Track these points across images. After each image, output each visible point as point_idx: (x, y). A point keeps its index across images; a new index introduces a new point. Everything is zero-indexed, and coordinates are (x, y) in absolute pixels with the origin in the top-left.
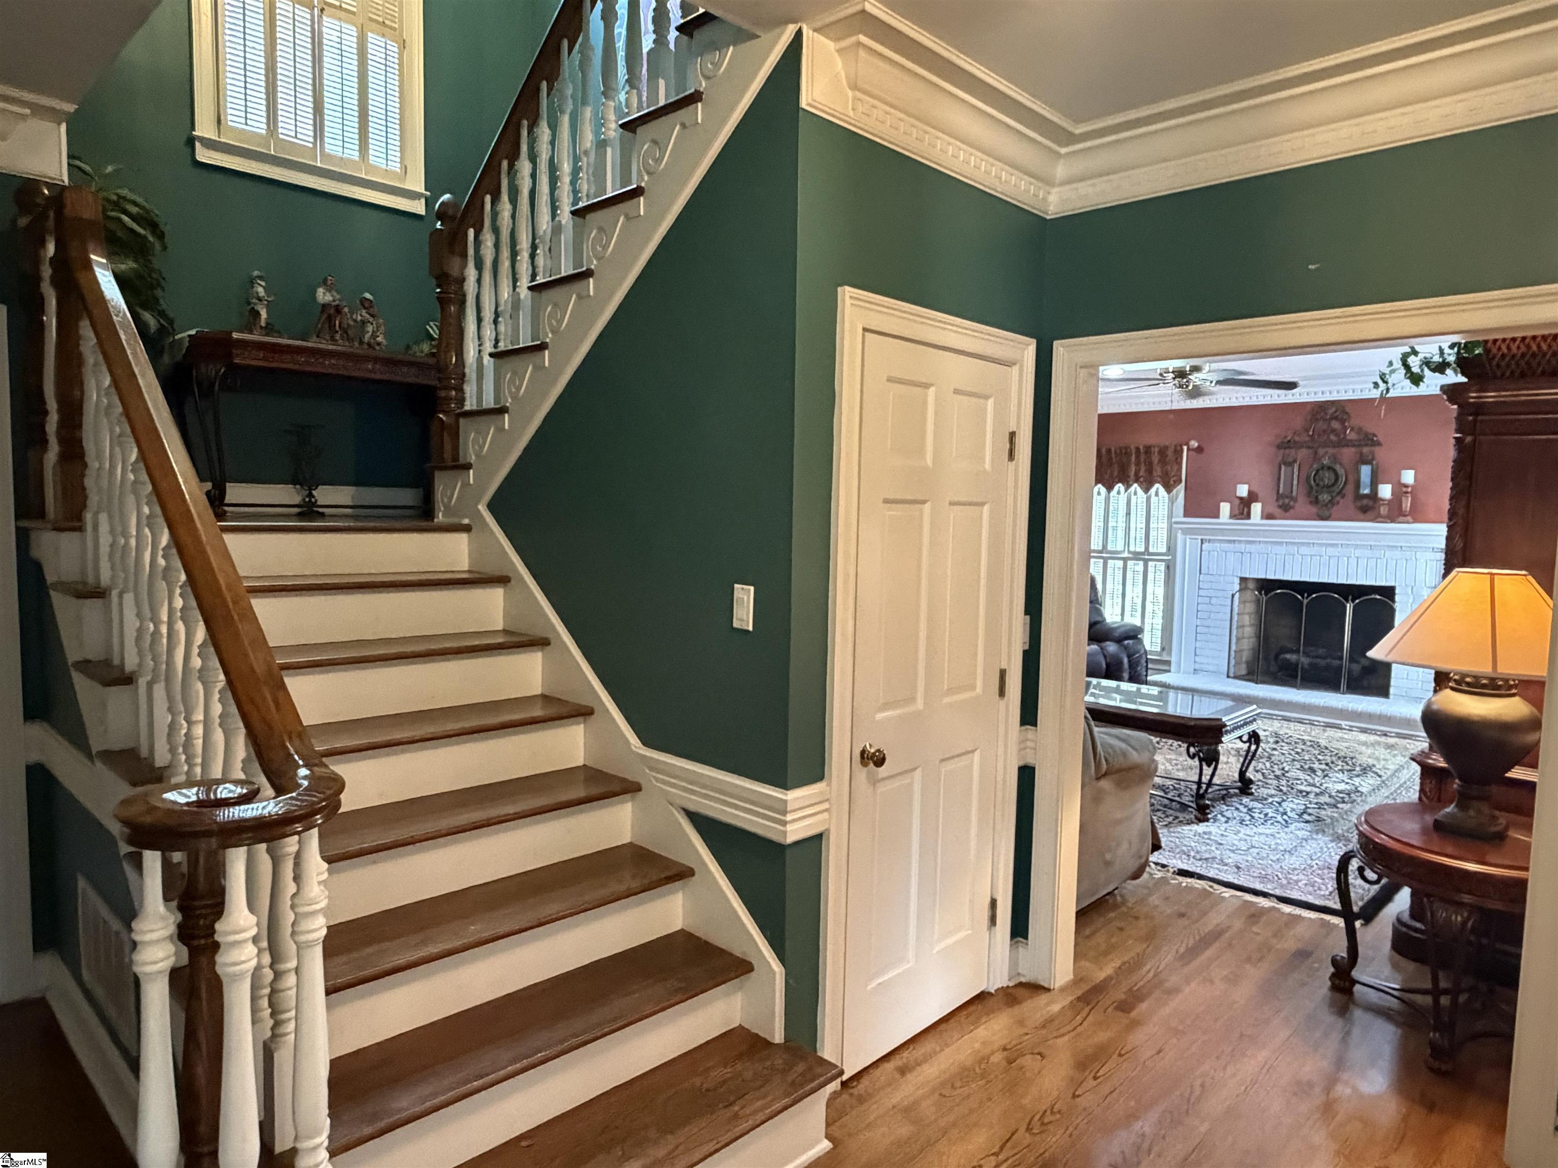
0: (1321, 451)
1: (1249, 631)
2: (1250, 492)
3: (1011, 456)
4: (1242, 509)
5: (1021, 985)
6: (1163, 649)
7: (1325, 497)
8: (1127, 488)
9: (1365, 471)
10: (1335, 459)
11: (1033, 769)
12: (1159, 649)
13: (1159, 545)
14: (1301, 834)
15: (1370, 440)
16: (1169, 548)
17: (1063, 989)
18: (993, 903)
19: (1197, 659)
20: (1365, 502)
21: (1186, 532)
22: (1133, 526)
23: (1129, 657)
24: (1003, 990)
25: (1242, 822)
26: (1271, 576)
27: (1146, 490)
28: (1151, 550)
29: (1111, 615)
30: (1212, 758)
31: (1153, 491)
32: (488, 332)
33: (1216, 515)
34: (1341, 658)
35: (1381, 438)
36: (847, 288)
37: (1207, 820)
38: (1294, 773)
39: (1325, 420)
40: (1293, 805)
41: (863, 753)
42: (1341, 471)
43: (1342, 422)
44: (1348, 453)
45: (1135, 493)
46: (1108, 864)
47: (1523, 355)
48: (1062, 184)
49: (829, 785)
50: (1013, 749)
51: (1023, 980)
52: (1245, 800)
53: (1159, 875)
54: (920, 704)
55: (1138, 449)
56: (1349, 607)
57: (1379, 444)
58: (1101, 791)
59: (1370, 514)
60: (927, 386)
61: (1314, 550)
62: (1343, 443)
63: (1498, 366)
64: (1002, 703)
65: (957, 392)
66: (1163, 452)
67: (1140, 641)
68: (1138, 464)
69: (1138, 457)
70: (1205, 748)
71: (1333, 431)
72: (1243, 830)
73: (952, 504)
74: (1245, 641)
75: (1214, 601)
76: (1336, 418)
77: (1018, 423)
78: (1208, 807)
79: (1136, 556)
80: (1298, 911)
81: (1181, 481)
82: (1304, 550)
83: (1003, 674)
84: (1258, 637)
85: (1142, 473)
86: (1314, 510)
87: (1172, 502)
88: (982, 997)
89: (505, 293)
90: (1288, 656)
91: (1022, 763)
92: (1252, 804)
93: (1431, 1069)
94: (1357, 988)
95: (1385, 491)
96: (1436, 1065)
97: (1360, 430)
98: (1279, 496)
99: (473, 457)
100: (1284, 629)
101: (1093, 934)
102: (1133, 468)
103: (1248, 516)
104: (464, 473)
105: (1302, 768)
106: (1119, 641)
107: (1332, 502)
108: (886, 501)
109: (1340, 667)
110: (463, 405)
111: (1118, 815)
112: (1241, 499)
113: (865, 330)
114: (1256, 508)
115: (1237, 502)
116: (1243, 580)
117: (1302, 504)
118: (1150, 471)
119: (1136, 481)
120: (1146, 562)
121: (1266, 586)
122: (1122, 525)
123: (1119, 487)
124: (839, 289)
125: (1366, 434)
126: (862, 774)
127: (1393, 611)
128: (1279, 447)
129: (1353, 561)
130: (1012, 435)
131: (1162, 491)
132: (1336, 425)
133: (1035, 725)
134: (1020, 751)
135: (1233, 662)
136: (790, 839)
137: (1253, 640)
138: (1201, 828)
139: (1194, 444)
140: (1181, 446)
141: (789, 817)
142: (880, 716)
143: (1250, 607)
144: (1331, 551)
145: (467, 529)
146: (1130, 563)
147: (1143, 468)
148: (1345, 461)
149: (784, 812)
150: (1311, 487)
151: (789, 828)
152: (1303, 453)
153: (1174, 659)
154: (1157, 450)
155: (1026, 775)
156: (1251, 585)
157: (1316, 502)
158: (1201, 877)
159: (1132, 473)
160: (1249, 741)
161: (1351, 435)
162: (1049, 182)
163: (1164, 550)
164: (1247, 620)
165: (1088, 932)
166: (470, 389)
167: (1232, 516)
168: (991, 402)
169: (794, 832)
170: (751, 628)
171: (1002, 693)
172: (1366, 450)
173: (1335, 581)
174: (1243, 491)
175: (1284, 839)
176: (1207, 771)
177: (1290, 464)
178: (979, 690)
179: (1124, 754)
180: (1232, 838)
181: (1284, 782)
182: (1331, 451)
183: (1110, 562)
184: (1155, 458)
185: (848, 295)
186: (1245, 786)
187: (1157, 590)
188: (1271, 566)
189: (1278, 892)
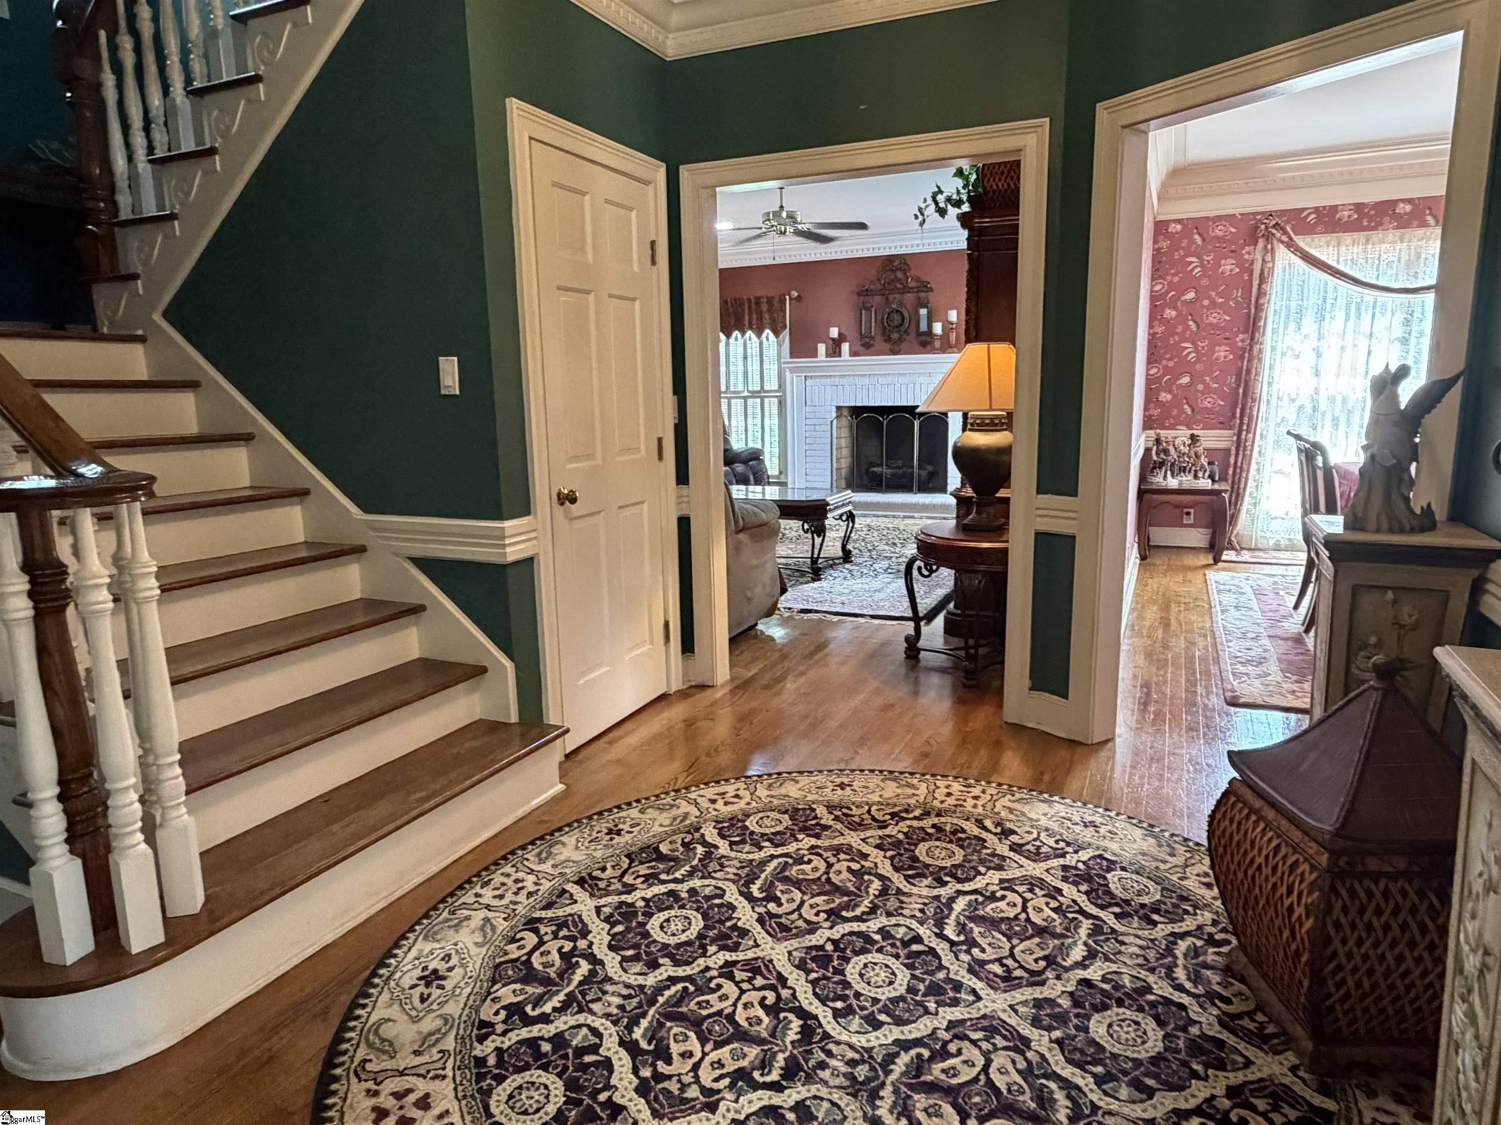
0: (891, 297)
1: (846, 452)
2: (840, 334)
3: (654, 262)
4: (834, 350)
5: (691, 687)
6: (781, 473)
7: (895, 336)
8: (743, 334)
9: (923, 312)
10: (901, 304)
11: (689, 519)
12: (777, 473)
13: (772, 384)
14: (886, 580)
15: (925, 287)
16: (780, 386)
17: (723, 686)
18: (667, 625)
19: (808, 478)
20: (924, 338)
21: (792, 371)
22: (750, 368)
23: (754, 475)
24: (679, 692)
25: (845, 578)
26: (859, 404)
27: (759, 336)
28: (766, 388)
29: (737, 445)
30: (820, 531)
31: (764, 335)
32: (139, 140)
33: (815, 355)
34: (913, 467)
35: (932, 285)
36: (514, 100)
37: (820, 579)
38: (882, 547)
39: (891, 270)
40: (881, 565)
41: (559, 495)
42: (906, 315)
43: (905, 272)
44: (910, 298)
45: (750, 339)
46: (749, 600)
47: (1006, 190)
48: (678, 30)
49: (535, 518)
50: (673, 499)
51: (693, 683)
52: (847, 566)
53: (787, 615)
54: (599, 461)
55: (749, 300)
56: (916, 424)
57: (931, 290)
58: (739, 542)
59: (929, 348)
60: (584, 194)
61: (889, 379)
62: (906, 290)
63: (992, 199)
64: (662, 464)
65: (607, 201)
66: (770, 301)
67: (762, 461)
68: (750, 314)
69: (750, 307)
70: (815, 523)
71: (899, 280)
72: (846, 583)
73: (611, 296)
74: (843, 461)
75: (817, 428)
76: (900, 269)
77: (657, 235)
78: (820, 569)
79: (754, 394)
80: (884, 622)
81: (785, 327)
82: (882, 380)
83: (660, 440)
84: (853, 456)
85: (754, 321)
86: (888, 346)
87: (780, 345)
88: (663, 698)
89: (156, 100)
90: (875, 469)
91: (680, 514)
92: (852, 568)
93: (964, 686)
94: (923, 654)
95: (938, 328)
96: (968, 683)
97: (918, 279)
98: (862, 337)
99: (140, 268)
100: (871, 448)
101: (742, 652)
102: (747, 317)
103: (840, 355)
104: (132, 283)
105: (887, 544)
106: (745, 462)
107: (901, 340)
108: (559, 288)
109: (912, 474)
110: (116, 216)
111: (755, 562)
112: (833, 340)
113: (531, 138)
114: (845, 347)
115: (831, 342)
116: (839, 408)
117: (879, 343)
118: (760, 318)
119: (751, 328)
120: (762, 399)
121: (856, 411)
122: (741, 368)
123: (736, 333)
124: (507, 100)
125: (923, 282)
126: (559, 511)
127: (947, 424)
128: (859, 295)
129: (917, 387)
130: (653, 243)
131: (771, 335)
132: (900, 275)
133: (688, 484)
134: (678, 504)
135: (835, 478)
136: (510, 559)
137: (849, 460)
138: (816, 584)
139: (795, 294)
140: (784, 295)
141: (507, 541)
142: (569, 466)
143: (845, 432)
144: (901, 380)
145: (142, 340)
146: (750, 402)
147: (755, 317)
148: (908, 306)
149: (503, 538)
150: (885, 328)
151: (508, 550)
152: (877, 300)
153: (790, 480)
154: (765, 300)
155: (684, 523)
156: (845, 413)
157: (888, 340)
158: (817, 612)
159: (746, 323)
160: (847, 520)
161: (912, 284)
162: (664, 27)
163: (776, 387)
164: (844, 443)
165: (737, 653)
166: (124, 200)
167: (828, 355)
168: (634, 213)
169: (513, 553)
170: (458, 393)
171: (660, 457)
172: (923, 295)
173: (905, 404)
174: (834, 332)
175: (875, 584)
176: (818, 540)
177: (869, 309)
178: (643, 452)
179: (755, 514)
180: (838, 588)
181: (874, 553)
182: (898, 296)
183: (733, 401)
184: (765, 307)
185: (515, 106)
186: (847, 556)
187: (772, 422)
188: (859, 396)
189: (871, 613)
